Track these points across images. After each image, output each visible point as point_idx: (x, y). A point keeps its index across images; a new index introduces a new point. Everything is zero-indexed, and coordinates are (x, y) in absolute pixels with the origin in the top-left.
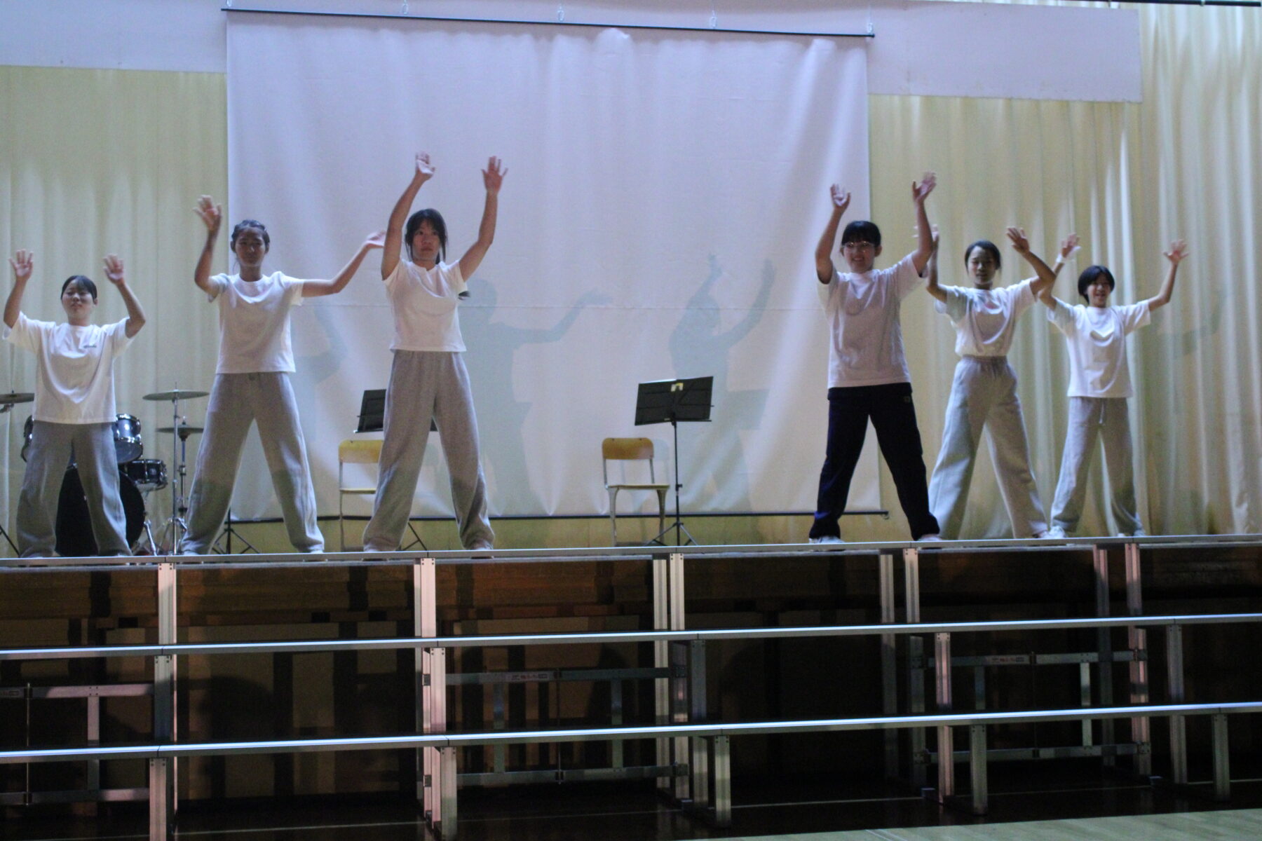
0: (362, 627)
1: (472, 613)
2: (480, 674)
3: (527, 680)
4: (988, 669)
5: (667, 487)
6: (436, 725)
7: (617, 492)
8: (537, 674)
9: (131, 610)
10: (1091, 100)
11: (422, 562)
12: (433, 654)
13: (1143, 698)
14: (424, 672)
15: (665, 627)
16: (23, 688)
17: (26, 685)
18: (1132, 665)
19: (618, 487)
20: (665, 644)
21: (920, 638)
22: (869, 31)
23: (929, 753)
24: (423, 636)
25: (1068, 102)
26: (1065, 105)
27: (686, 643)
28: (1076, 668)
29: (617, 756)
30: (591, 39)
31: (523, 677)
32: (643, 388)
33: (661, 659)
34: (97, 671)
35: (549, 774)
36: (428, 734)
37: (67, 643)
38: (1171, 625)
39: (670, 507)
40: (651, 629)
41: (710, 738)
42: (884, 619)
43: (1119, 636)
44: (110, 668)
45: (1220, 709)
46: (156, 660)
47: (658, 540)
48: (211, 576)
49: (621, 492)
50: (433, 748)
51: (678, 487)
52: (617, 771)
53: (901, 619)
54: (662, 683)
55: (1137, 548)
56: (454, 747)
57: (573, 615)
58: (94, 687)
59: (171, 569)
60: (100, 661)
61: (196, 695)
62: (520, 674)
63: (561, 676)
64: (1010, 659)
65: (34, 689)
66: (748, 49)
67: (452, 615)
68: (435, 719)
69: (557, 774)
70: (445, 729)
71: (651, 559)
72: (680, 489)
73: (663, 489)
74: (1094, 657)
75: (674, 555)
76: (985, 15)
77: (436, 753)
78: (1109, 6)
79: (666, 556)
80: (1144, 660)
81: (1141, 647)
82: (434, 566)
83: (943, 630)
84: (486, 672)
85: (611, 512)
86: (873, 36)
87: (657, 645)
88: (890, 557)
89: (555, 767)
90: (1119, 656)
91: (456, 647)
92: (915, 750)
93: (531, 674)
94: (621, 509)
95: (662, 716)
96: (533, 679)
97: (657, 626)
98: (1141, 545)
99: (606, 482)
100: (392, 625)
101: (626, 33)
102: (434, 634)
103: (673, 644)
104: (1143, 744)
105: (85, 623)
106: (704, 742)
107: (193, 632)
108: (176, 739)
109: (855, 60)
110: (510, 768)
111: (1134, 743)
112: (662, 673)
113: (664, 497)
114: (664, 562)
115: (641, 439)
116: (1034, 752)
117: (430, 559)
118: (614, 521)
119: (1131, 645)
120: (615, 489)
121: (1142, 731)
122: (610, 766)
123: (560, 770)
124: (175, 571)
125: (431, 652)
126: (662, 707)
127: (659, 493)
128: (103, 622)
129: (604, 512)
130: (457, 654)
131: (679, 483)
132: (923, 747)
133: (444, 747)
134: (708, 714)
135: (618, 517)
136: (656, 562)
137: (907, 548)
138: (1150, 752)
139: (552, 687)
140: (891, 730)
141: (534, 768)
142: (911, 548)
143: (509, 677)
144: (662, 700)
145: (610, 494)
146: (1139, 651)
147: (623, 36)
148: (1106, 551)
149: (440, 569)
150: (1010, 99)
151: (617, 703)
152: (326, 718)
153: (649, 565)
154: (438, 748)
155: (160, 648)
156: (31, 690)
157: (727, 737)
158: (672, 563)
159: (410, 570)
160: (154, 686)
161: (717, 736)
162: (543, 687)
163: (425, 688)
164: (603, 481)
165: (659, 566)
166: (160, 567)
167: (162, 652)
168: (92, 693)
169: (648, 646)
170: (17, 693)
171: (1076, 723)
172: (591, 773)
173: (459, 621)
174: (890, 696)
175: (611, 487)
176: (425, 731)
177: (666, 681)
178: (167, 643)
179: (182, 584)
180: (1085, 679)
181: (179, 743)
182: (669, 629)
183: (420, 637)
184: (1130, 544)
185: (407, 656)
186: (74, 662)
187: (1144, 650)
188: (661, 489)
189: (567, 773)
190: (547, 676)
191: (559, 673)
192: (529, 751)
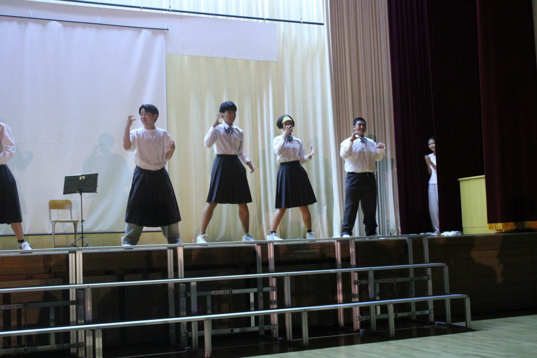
4: (212, 296)
5: (78, 221)
7: (55, 224)
8: (16, 305)
10: (258, 60)
13: (275, 306)
15: (74, 283)
18: (271, 293)
19: (56, 221)
20: (74, 290)
21: (184, 284)
22: (166, 28)
23: (188, 333)
25: (248, 60)
26: (247, 62)
27: (83, 289)
28: (248, 295)
29: (53, 340)
30: (44, 25)
31: (10, 307)
32: (67, 178)
33: (73, 297)
35: (21, 349)
38: (285, 276)
39: (79, 230)
40: (68, 284)
41: (93, 330)
42: (169, 277)
43: (266, 281)
45: (305, 309)
47: (74, 244)
49: (57, 223)
51: (82, 221)
52: (52, 346)
53: (176, 276)
54: (73, 307)
55: (273, 245)
57: (33, 279)
62: (9, 305)
63: (27, 305)
64: (221, 292)
66: (114, 32)
69: (25, 349)
71: (68, 253)
72: (83, 222)
73: (76, 222)
74: (255, 290)
75: (78, 251)
76: (215, 23)
78: (265, 22)
79: (74, 252)
80: (275, 291)
81: (274, 286)
83: (193, 281)
85: (53, 232)
86: (168, 30)
87: (71, 290)
88: (172, 250)
89: (24, 346)
90: (266, 289)
92: (182, 331)
93: (13, 305)
94: (56, 232)
95: (73, 322)
96: (14, 308)
97: (71, 282)
98: (274, 243)
99: (50, 219)
101: (60, 23)
103: (78, 290)
104: (275, 325)
106: (91, 332)
109: (160, 39)
110: (3, 348)
111: (272, 325)
112: (73, 303)
113: (77, 226)
114: (74, 254)
115: (66, 200)
116: (231, 330)
118: (54, 236)
119: (270, 285)
121: (275, 320)
122: (48, 344)
123: (26, 348)
126: (73, 317)
127: (74, 224)
129: (50, 233)
131: (83, 219)
132: (186, 330)
134: (93, 320)
135: (56, 234)
136: (70, 255)
137: (178, 247)
138: (278, 328)
139: (23, 311)
140: (172, 324)
141: (15, 347)
142: (180, 246)
143: (3, 307)
144: (73, 315)
145: (52, 225)
146: (273, 287)
147: (59, 25)
148: (260, 246)
150: (225, 58)
151: (52, 317)
153: (67, 256)
157: (101, 330)
158: (77, 255)
161: (96, 330)
162: (19, 311)
164: (49, 219)
165: (71, 256)
169: (67, 292)
171: (248, 318)
172: (40, 348)
174: (172, 310)
175: (52, 221)
177: (75, 306)
180: (252, 299)
182: (76, 284)
184: (270, 243)
187: (275, 286)
188: (75, 222)
189: (29, 349)
190: (20, 306)
191: (26, 304)
192: (12, 339)
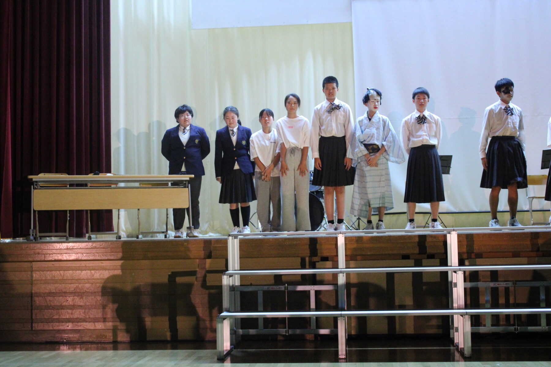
0: (424, 261)
1: (473, 256)
2: (478, 283)
3: (500, 286)
6: (460, 305)
7: (532, 200)
8: (505, 283)
9: (326, 254)
11: (451, 233)
12: (458, 274)
14: (453, 282)
16: (284, 286)
17: (286, 285)
19: (533, 198)
24: (452, 266)
29: (543, 321)
31: (499, 284)
32: (544, 151)
34: (313, 280)
35: (512, 328)
36: (455, 309)
37: (300, 267)
44: (318, 278)
46: (338, 275)
48: (359, 239)
49: (534, 200)
50: (459, 315)
52: (544, 328)
56: (469, 315)
57: (520, 257)
58: (312, 286)
59: (343, 236)
60: (314, 275)
61: (353, 290)
62: (497, 283)
63: (516, 284)
65: (288, 286)
67: (465, 256)
68: (460, 303)
69: (515, 328)
70: (464, 307)
77: (460, 318)
82: (457, 235)
84: (480, 282)
85: (530, 209)
89: (514, 325)
91: (467, 271)
93: (502, 283)
94: (534, 208)
96: (503, 285)
99: (527, 195)
100: (438, 261)
102: (457, 265)
105: (307, 259)
107: (352, 263)
108: (346, 309)
110: (492, 325)
115: (543, 175)
117: (455, 232)
118: (531, 213)
120: (532, 198)
122: (540, 325)
123: (517, 327)
124: (344, 238)
125: (457, 273)
128: (315, 259)
129: (526, 209)
130: (467, 274)
133: (464, 315)
135: (533, 211)
139: (512, 289)
141: (503, 325)
143: (492, 285)
145: (529, 201)
149: (459, 236)
151: (543, 297)
152: (409, 301)
154: (462, 316)
155: (340, 270)
156: (287, 287)
159: (445, 236)
160: (338, 286)
162: (507, 289)
163: (454, 288)
166: (338, 236)
167: (341, 272)
168: (312, 289)
170: (282, 288)
172: (531, 328)
173: (467, 259)
175: (529, 198)
176: (454, 308)
178: (342, 268)
179: (347, 243)
181: (348, 310)
183: (451, 266)
185: (445, 275)
186: (303, 276)
189: (520, 328)
190: (510, 284)
191: (515, 282)
192: (501, 317)
